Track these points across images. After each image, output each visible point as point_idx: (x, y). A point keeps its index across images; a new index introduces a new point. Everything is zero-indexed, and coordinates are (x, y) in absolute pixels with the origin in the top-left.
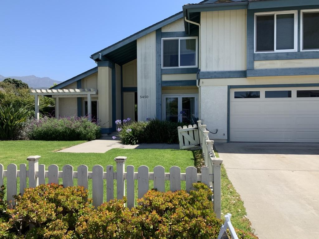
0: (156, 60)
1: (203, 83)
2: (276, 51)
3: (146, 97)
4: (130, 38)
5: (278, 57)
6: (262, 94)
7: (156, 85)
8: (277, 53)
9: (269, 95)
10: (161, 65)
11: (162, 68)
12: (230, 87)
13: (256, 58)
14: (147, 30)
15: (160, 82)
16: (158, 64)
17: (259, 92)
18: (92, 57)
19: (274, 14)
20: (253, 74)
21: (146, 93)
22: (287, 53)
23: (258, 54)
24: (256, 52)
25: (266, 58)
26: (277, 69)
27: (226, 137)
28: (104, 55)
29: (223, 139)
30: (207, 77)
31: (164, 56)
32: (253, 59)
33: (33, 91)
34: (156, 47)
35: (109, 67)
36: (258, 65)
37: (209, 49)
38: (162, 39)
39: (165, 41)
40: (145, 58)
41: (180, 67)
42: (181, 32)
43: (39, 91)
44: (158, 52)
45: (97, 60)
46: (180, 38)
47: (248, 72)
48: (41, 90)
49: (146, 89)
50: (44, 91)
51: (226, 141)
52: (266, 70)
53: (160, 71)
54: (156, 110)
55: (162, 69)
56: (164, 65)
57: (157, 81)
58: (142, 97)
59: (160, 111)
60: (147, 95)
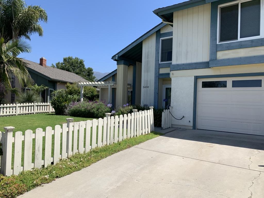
1: (173, 74)
2: (239, 39)
3: (147, 87)
4: (137, 41)
5: (242, 45)
6: (229, 84)
8: (241, 41)
9: (236, 84)
10: (159, 60)
11: (160, 63)
12: (197, 78)
13: (218, 49)
14: (149, 33)
15: (158, 75)
16: (157, 60)
17: (226, 81)
18: (113, 58)
19: (238, 3)
20: (216, 64)
21: (147, 84)
22: (252, 41)
23: (220, 44)
24: (219, 42)
25: (229, 48)
26: (240, 58)
27: (191, 124)
28: (120, 56)
29: (189, 125)
30: (176, 69)
31: (162, 53)
32: (216, 50)
33: (80, 84)
35: (124, 64)
36: (221, 55)
37: (180, 44)
38: (161, 39)
39: (163, 41)
40: (148, 55)
43: (82, 83)
47: (210, 63)
48: (86, 83)
49: (147, 81)
51: (192, 128)
52: (229, 59)
53: (158, 66)
54: (154, 98)
55: (159, 64)
56: (162, 61)
57: (156, 74)
58: (144, 87)
59: (157, 99)
60: (148, 85)
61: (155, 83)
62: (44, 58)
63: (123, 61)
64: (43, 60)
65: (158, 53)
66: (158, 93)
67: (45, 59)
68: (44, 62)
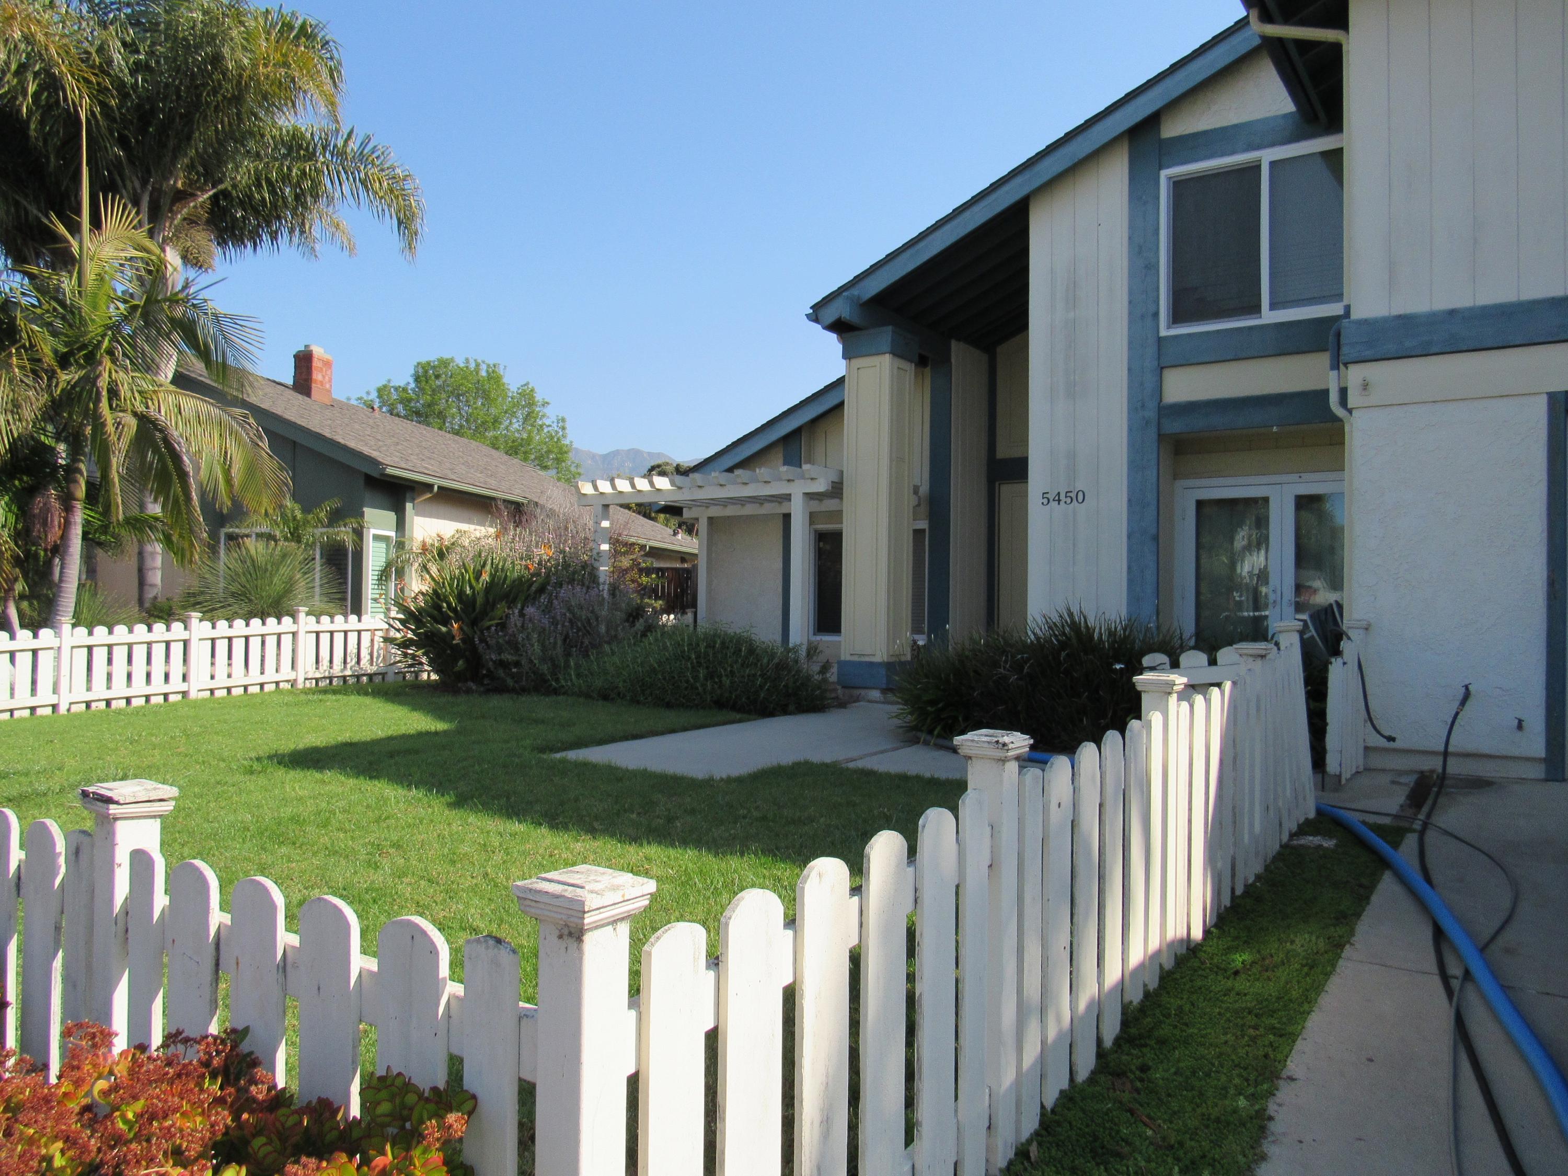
0: (1131, 293)
3: (1076, 497)
7: (1130, 430)
10: (1156, 315)
11: (1163, 333)
14: (1080, 139)
15: (1151, 414)
16: (1141, 315)
18: (817, 313)
27: (1535, 743)
29: (1517, 753)
34: (1132, 227)
35: (895, 353)
38: (1164, 174)
39: (1178, 185)
40: (1072, 289)
41: (1269, 316)
42: (1275, 118)
43: (605, 487)
44: (1140, 247)
45: (839, 327)
46: (1267, 156)
49: (1072, 455)
50: (623, 485)
51: (1538, 771)
53: (1151, 351)
54: (1129, 568)
55: (1160, 340)
56: (1177, 317)
57: (1135, 406)
58: (1051, 497)
59: (1150, 575)
60: (1080, 486)
61: (1134, 466)
62: (318, 351)
63: (886, 335)
64: (316, 363)
65: (1152, 267)
66: (1154, 531)
67: (327, 357)
68: (317, 376)
